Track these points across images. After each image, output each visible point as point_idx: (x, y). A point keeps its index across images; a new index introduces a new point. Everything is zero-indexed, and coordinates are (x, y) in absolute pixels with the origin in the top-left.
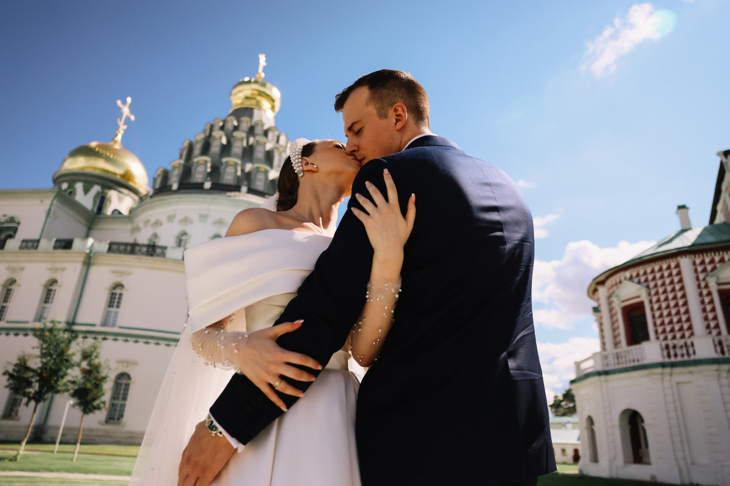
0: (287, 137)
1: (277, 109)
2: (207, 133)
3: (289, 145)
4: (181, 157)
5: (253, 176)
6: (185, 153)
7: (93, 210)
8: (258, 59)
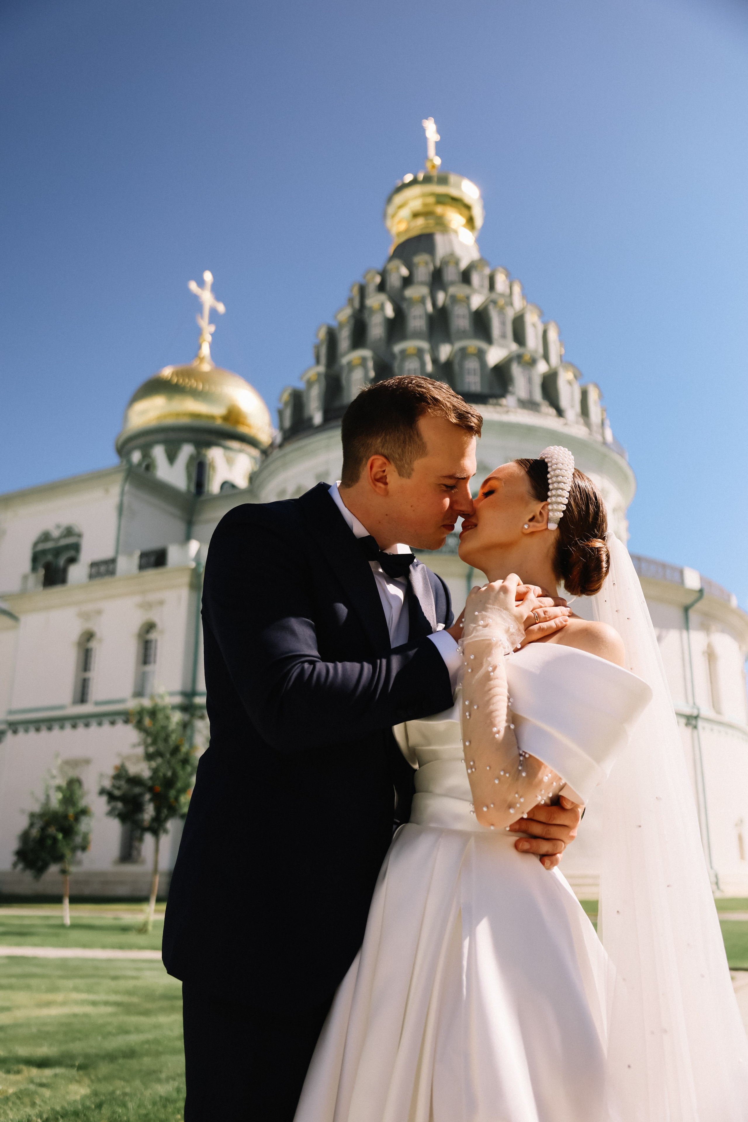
0: (508, 275)
1: (479, 222)
2: (357, 304)
3: (517, 289)
4: (318, 361)
5: (456, 367)
6: (323, 351)
7: (188, 491)
8: (422, 131)
